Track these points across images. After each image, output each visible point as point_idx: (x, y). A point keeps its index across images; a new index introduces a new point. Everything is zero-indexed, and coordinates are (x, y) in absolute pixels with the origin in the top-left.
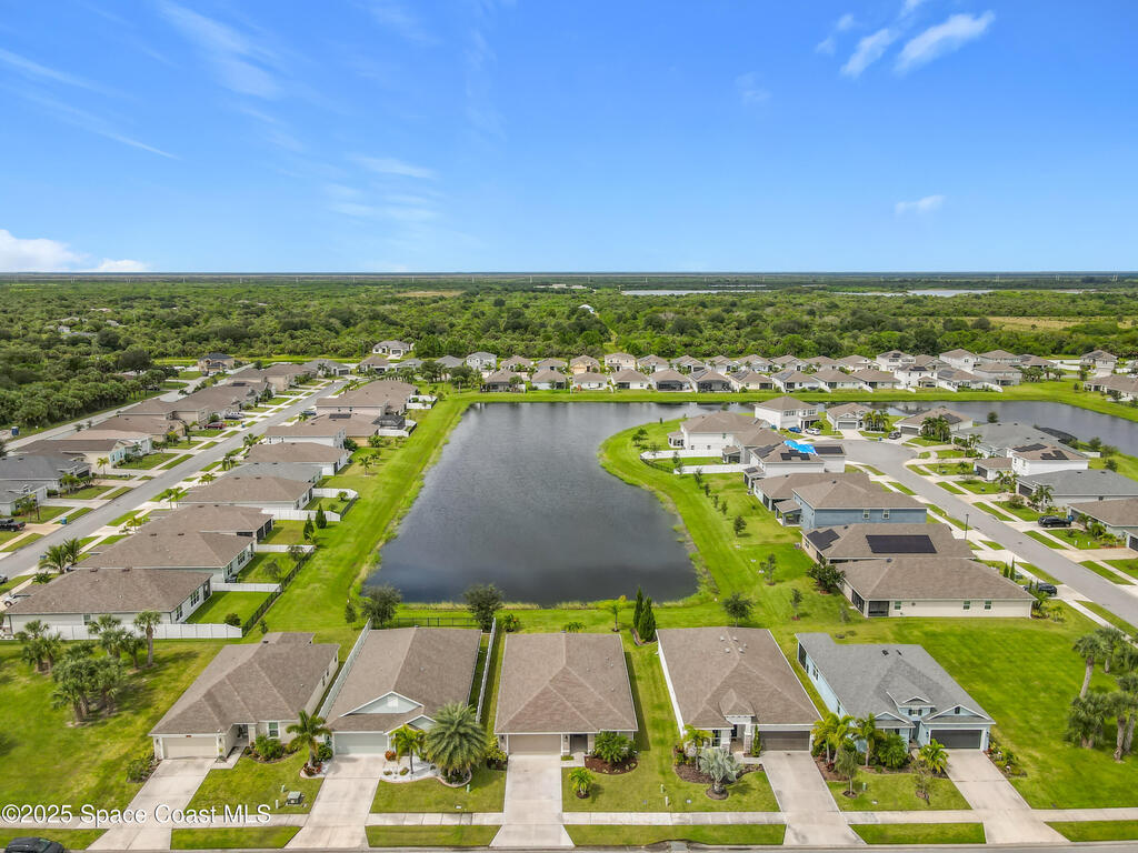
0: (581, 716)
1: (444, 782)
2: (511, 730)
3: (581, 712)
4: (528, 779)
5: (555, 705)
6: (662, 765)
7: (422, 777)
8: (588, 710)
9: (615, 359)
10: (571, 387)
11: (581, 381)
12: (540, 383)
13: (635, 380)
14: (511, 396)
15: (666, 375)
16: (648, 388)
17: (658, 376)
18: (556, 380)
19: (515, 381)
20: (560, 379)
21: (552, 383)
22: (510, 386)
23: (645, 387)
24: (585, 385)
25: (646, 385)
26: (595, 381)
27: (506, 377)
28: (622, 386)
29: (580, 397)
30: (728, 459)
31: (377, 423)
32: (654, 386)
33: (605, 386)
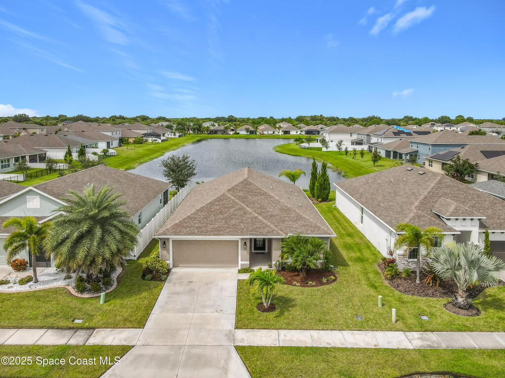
0: (265, 221)
1: (73, 292)
2: (176, 233)
3: (264, 217)
4: (191, 291)
5: (232, 210)
6: (368, 279)
7: (47, 286)
8: (272, 216)
9: (282, 125)
10: (258, 133)
11: (263, 130)
12: (240, 131)
13: (293, 130)
14: (224, 136)
15: (311, 127)
16: (300, 134)
17: (307, 128)
18: (249, 129)
19: (226, 128)
20: (251, 129)
21: (247, 130)
22: (224, 132)
23: (298, 133)
24: (265, 133)
25: (299, 132)
26: (271, 130)
27: (222, 128)
28: (286, 132)
29: (262, 136)
30: (355, 144)
31: (143, 134)
32: (303, 133)
33: (276, 133)
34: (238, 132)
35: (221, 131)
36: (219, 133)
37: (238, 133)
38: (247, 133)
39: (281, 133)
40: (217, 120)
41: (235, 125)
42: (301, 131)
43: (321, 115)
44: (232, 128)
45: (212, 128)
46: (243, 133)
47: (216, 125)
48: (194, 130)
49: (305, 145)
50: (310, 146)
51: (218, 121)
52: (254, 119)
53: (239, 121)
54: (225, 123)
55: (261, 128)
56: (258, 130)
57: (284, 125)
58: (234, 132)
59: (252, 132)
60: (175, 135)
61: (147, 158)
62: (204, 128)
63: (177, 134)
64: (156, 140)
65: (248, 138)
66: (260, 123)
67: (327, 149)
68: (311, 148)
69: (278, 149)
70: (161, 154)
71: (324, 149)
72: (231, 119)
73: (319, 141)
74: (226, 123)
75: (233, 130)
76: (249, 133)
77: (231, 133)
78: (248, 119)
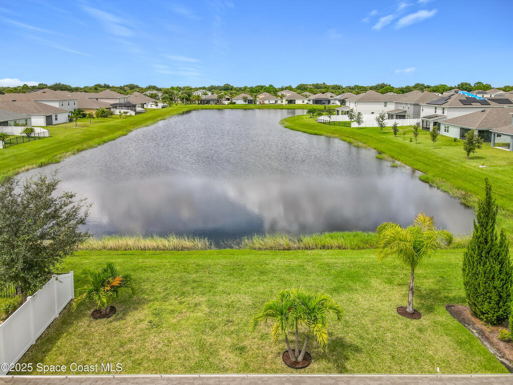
9: (284, 93)
10: (258, 103)
11: (263, 99)
12: (237, 100)
13: (299, 98)
14: (218, 106)
15: (319, 96)
16: (307, 103)
17: (314, 97)
18: (247, 98)
19: (220, 97)
20: (250, 98)
21: (245, 99)
22: (218, 101)
23: (305, 103)
24: (266, 102)
25: (306, 101)
26: (272, 99)
27: (215, 96)
28: (291, 102)
29: (263, 107)
30: (395, 117)
31: (111, 105)
32: (311, 102)
33: (279, 102)
34: (234, 101)
35: (213, 100)
36: (211, 102)
37: (234, 103)
38: (244, 103)
39: (285, 102)
40: (211, 89)
41: (231, 94)
42: (309, 100)
43: (324, 83)
44: (227, 97)
45: (204, 97)
46: (240, 102)
47: (210, 94)
48: (182, 99)
49: (324, 118)
50: (332, 120)
51: (213, 90)
52: (252, 88)
53: (235, 89)
54: (219, 92)
55: (261, 97)
56: (257, 99)
57: (288, 94)
58: (229, 102)
59: (250, 102)
60: (157, 105)
61: (97, 140)
62: (194, 97)
63: (160, 105)
64: (127, 113)
65: (246, 109)
66: (259, 92)
67: (359, 124)
68: (334, 123)
69: (287, 124)
70: (125, 133)
71: (355, 125)
72: (227, 88)
73: (340, 113)
74: (221, 91)
75: (228, 99)
76: (247, 103)
77: (226, 102)
78: (246, 88)
